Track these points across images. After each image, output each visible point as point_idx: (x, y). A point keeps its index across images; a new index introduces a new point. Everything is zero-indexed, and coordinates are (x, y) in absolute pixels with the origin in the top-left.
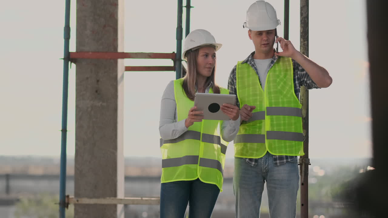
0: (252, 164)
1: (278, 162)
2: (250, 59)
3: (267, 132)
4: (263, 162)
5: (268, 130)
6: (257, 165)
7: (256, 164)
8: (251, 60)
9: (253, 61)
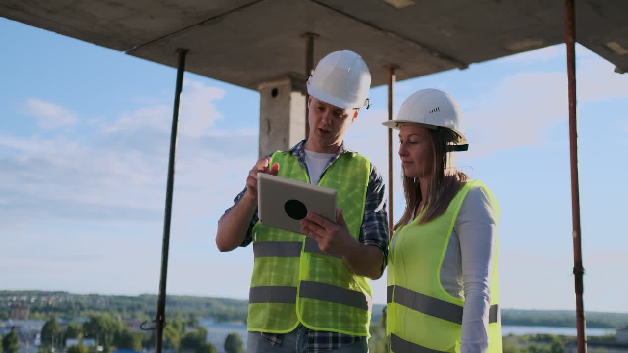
0: (272, 341)
1: (316, 345)
2: (298, 147)
3: (302, 282)
4: (299, 341)
5: (304, 279)
6: (281, 345)
7: (280, 342)
8: (299, 150)
9: (303, 152)
